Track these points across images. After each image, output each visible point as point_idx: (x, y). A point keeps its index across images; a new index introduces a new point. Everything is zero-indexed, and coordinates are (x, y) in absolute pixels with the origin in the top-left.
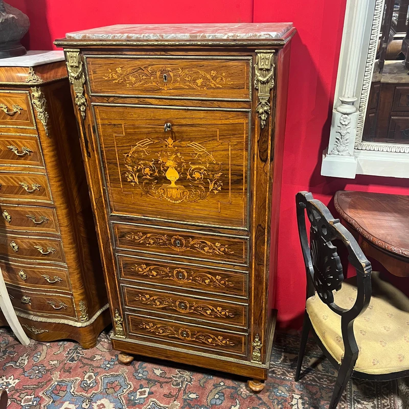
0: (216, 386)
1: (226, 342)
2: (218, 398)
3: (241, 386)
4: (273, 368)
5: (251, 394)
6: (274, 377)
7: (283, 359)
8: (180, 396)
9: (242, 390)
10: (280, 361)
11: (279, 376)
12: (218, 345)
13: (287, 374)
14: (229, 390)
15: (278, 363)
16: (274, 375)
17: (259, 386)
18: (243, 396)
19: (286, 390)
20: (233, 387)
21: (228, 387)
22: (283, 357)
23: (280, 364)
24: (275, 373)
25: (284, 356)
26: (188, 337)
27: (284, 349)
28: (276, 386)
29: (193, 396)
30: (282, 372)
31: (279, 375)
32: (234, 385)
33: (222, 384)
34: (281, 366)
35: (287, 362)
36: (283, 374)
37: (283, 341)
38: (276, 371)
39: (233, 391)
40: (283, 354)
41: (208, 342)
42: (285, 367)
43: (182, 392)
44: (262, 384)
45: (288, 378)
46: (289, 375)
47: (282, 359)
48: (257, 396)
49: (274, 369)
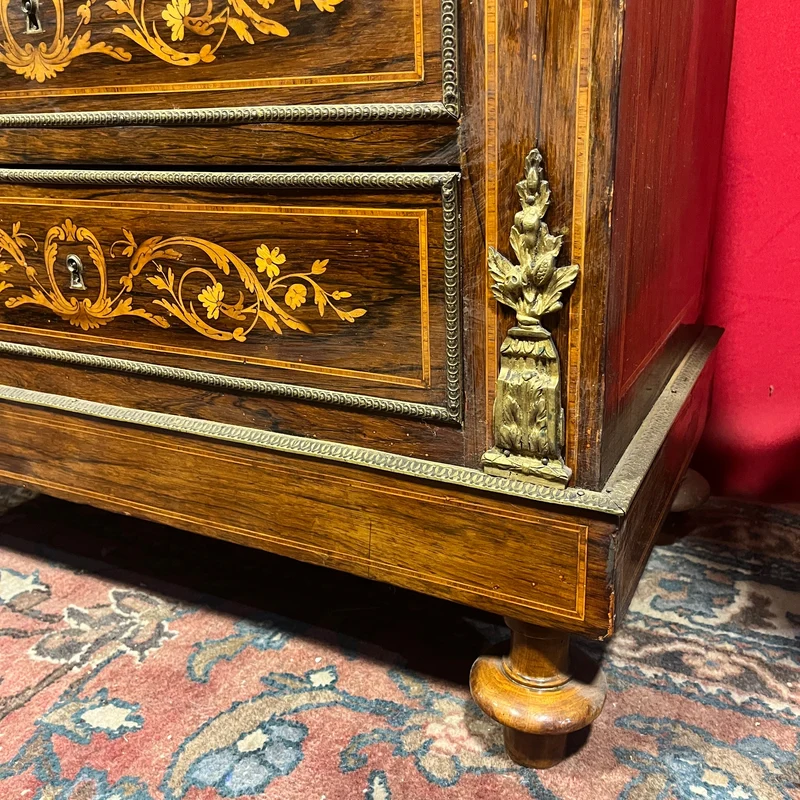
0: (273, 686)
1: (310, 301)
2: (257, 754)
3: (440, 705)
4: (671, 640)
5: (489, 762)
6: (676, 689)
7: (745, 611)
8: (33, 707)
9: (434, 729)
10: (723, 616)
11: (712, 689)
12: (259, 336)
13: (771, 682)
14: (348, 715)
15: (712, 621)
16: (679, 679)
17: (551, 698)
18: (428, 763)
19: (768, 777)
20: (380, 709)
21: (354, 703)
22: (740, 602)
23: (724, 627)
24: (688, 670)
25: (752, 597)
26: (92, 292)
27: (753, 568)
28: (691, 739)
29: (108, 718)
30: (734, 671)
31: (709, 679)
32: (397, 698)
33: (321, 679)
34: (726, 639)
35: (769, 626)
36: (745, 679)
37: (742, 534)
38: (697, 662)
39: (371, 725)
40: (743, 587)
41: (202, 312)
42: (756, 646)
43: (62, 686)
44: (578, 689)
45: (776, 706)
46: (785, 693)
47: (735, 609)
48: (533, 785)
49: (679, 646)
